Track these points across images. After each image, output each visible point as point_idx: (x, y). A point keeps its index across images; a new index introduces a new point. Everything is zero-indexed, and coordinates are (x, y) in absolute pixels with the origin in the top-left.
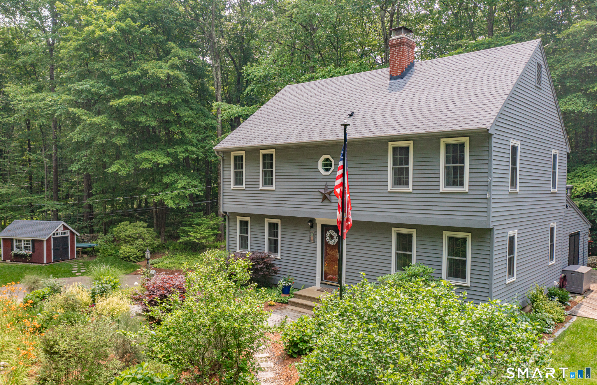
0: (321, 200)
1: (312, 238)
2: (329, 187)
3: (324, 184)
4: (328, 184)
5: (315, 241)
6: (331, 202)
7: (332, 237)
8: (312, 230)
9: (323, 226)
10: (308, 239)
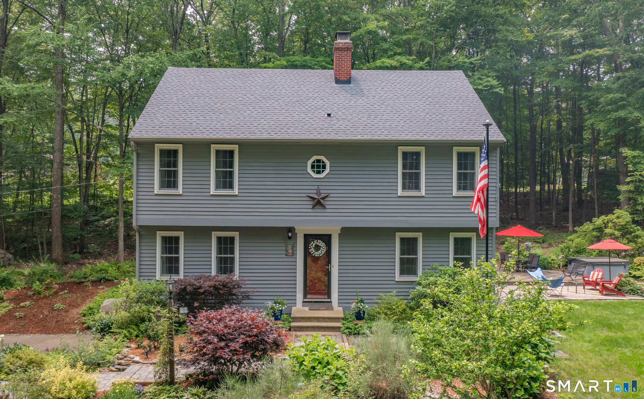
0: (311, 207)
1: (290, 251)
2: (321, 191)
3: (316, 188)
4: (320, 187)
5: (294, 254)
6: (325, 208)
7: (317, 248)
8: (291, 242)
9: (305, 236)
10: (284, 252)
